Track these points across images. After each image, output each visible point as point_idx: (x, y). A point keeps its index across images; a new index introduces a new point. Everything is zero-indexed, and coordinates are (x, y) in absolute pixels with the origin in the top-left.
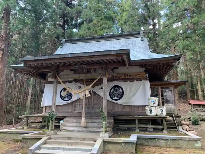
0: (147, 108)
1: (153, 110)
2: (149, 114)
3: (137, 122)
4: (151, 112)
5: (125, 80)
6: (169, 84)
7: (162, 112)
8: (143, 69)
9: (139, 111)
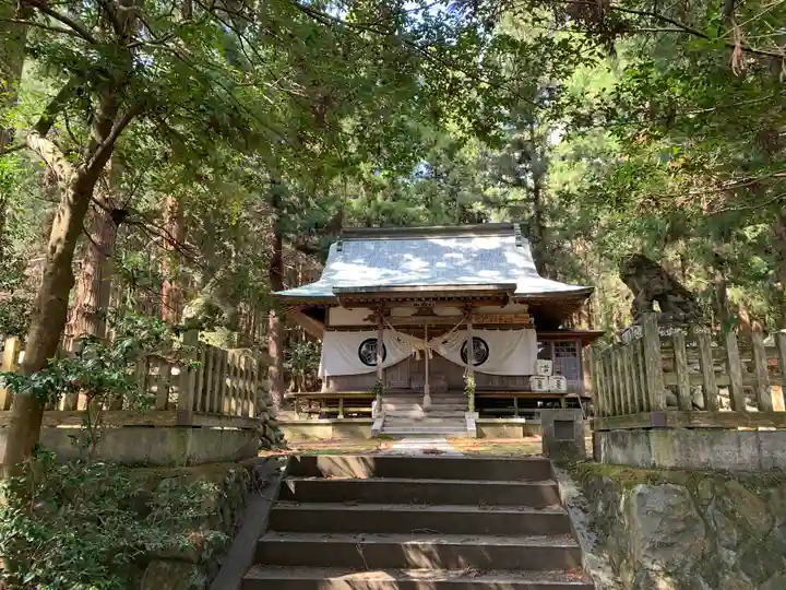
0: (531, 378)
1: (544, 382)
2: (537, 389)
3: (515, 403)
4: (540, 385)
5: (491, 327)
6: (571, 337)
7: (559, 385)
8: (525, 307)
9: (519, 384)
